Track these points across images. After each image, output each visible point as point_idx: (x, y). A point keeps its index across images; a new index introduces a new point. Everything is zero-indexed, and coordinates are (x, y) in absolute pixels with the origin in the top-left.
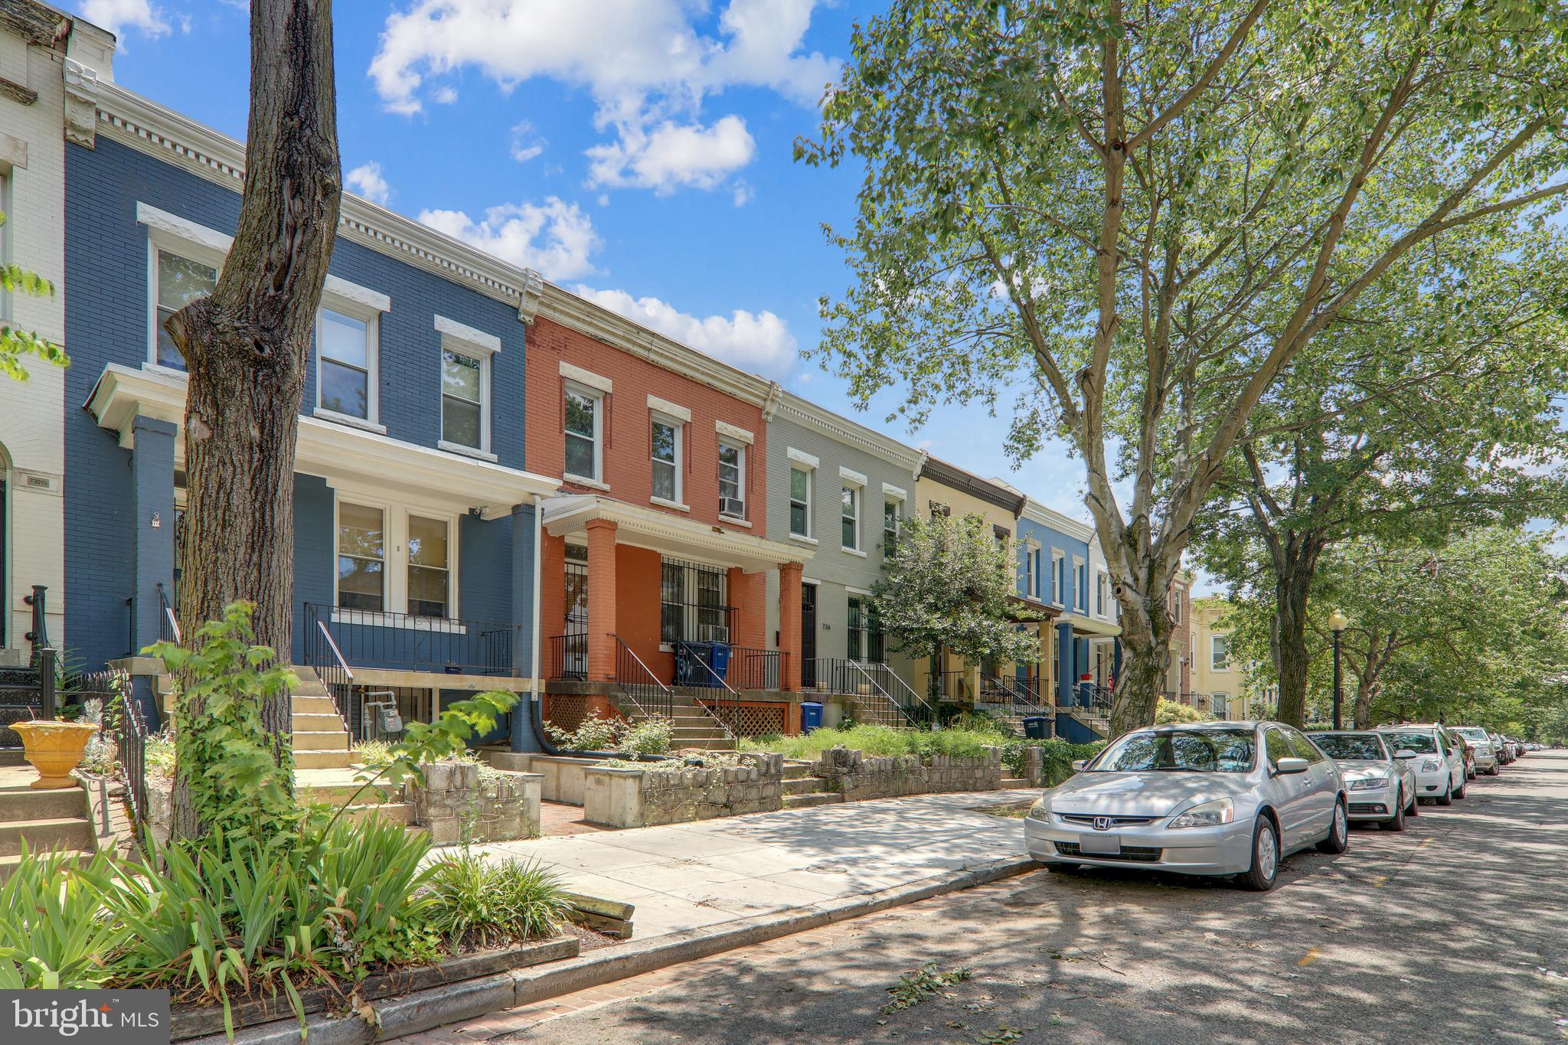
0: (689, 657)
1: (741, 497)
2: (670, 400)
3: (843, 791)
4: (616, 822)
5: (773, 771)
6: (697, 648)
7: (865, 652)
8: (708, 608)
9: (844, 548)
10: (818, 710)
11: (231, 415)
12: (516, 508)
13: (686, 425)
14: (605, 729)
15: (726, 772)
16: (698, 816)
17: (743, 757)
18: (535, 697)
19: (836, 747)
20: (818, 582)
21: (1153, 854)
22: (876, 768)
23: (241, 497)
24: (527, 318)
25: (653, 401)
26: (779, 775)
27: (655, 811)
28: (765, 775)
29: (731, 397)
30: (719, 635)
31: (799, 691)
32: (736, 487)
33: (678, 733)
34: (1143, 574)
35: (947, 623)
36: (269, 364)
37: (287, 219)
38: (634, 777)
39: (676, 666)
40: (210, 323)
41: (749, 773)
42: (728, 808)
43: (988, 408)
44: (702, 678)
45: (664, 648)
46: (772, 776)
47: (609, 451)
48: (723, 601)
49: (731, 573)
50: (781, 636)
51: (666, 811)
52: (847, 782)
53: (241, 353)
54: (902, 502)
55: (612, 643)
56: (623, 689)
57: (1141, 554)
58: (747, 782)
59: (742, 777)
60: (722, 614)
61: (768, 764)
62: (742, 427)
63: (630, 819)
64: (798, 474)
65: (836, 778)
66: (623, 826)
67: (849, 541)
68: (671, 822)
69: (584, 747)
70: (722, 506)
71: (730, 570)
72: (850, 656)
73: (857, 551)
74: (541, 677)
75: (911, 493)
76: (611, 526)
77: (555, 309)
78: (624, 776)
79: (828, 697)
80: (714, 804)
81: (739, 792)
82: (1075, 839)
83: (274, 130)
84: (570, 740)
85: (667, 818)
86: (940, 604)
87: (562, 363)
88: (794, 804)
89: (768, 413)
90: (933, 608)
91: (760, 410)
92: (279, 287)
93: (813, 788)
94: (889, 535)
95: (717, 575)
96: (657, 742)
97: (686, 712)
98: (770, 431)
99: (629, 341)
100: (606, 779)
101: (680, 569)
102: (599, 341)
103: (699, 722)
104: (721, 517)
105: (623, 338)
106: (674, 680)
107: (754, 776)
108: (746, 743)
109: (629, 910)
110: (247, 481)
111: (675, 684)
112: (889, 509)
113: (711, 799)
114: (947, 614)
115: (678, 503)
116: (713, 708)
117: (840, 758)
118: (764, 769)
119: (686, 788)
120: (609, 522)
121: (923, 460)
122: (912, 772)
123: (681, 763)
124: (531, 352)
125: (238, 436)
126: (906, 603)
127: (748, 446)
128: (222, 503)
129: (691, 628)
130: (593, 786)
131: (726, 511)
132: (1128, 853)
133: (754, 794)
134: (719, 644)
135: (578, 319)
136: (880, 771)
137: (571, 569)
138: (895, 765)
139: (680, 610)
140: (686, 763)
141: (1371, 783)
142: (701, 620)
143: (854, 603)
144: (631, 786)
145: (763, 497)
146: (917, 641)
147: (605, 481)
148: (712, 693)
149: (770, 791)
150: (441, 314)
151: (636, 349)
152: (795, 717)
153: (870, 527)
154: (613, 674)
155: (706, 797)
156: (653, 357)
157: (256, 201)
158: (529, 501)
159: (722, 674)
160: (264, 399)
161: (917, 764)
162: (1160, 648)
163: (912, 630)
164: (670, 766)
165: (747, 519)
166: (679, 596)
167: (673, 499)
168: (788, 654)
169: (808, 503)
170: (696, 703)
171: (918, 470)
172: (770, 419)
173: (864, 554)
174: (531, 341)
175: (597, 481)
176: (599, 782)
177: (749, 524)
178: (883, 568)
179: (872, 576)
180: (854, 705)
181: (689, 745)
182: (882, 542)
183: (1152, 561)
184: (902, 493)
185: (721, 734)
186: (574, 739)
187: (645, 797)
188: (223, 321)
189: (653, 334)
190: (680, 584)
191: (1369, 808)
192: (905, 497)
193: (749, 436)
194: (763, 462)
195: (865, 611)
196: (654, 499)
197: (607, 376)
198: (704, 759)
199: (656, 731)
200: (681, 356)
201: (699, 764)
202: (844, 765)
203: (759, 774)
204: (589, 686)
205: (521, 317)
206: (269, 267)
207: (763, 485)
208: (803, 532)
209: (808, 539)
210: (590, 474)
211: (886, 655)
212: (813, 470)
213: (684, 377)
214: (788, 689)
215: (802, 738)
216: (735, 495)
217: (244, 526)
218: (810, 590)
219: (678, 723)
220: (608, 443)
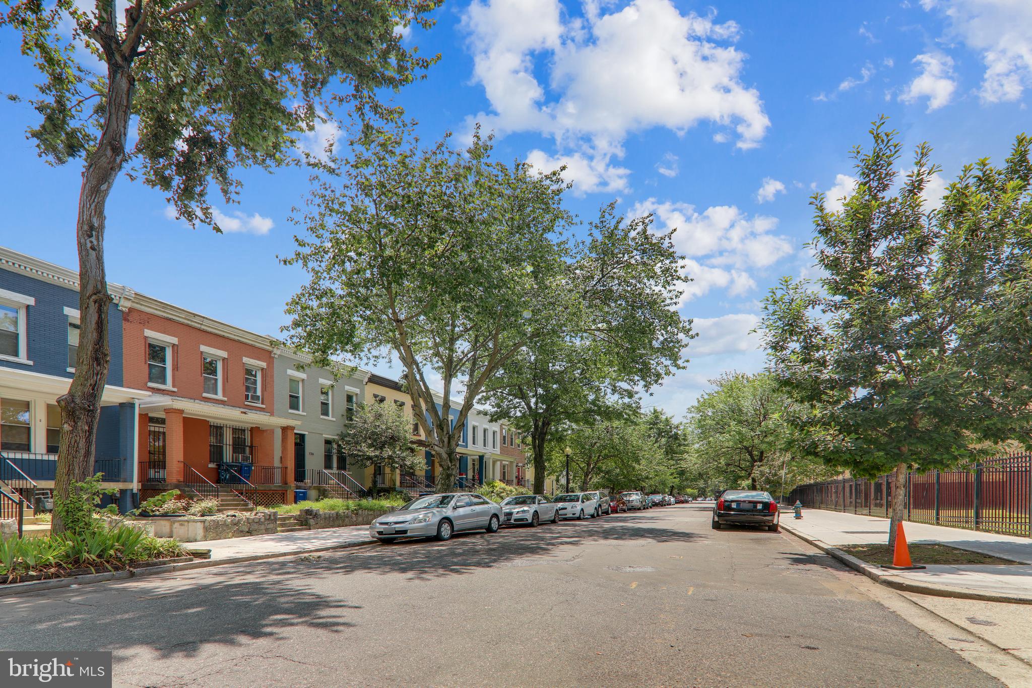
0: (227, 470)
1: (259, 393)
2: (214, 348)
3: (310, 525)
4: (191, 539)
5: (272, 518)
6: (232, 466)
7: (335, 465)
8: (238, 446)
9: (322, 417)
10: (304, 493)
11: (79, 424)
12: (121, 405)
13: (224, 359)
14: (179, 504)
15: (248, 519)
16: (233, 536)
17: (257, 513)
18: (135, 491)
19: (307, 508)
20: (306, 433)
21: (405, 532)
22: (327, 516)
23: (82, 444)
24: (124, 309)
25: (203, 348)
26: (276, 520)
27: (211, 535)
28: (268, 519)
29: (252, 346)
30: (246, 459)
31: (292, 483)
32: (256, 388)
33: (222, 505)
34: (446, 440)
35: (377, 453)
36: (92, 411)
37: (95, 371)
38: (201, 522)
39: (219, 474)
40: (73, 401)
41: (260, 519)
42: (250, 533)
43: (389, 365)
44: (234, 480)
45: (211, 465)
46: (272, 520)
47: (176, 372)
48: (248, 442)
49: (252, 430)
50: (283, 460)
51: (217, 535)
52: (312, 522)
53: (84, 409)
54: (357, 394)
55: (182, 465)
56: (188, 486)
57: (445, 432)
58: (259, 522)
59: (257, 520)
60: (247, 449)
61: (270, 516)
62: (259, 359)
63: (199, 538)
64: (293, 381)
65: (306, 521)
66: (196, 541)
67: (326, 413)
68: (220, 539)
69: (166, 513)
70: (247, 397)
71: (252, 428)
72: (326, 468)
73: (330, 418)
74: (139, 482)
75: (362, 391)
76: (181, 411)
77: (141, 305)
78: (194, 521)
79: (310, 487)
80: (242, 531)
81: (256, 526)
82: (382, 530)
83: (91, 348)
84: (158, 510)
85: (218, 537)
86: (375, 443)
87: (146, 330)
88: (283, 531)
89: (275, 354)
90: (370, 446)
91: (271, 352)
92: (93, 389)
93: (295, 524)
94: (349, 410)
95: (244, 430)
96: (210, 509)
97: (224, 496)
98: (276, 363)
99: (188, 320)
100: (186, 523)
101: (221, 428)
102: (170, 320)
103: (234, 500)
104: (246, 403)
105: (185, 319)
106: (218, 481)
107: (262, 520)
108: (260, 509)
109: (210, 551)
110: (84, 440)
111: (219, 483)
112: (349, 398)
113: (241, 529)
114: (376, 449)
115: (220, 396)
116: (242, 494)
117: (308, 512)
118: (268, 517)
119: (228, 525)
120: (179, 410)
121: (369, 375)
122: (347, 517)
123: (225, 516)
124: (125, 325)
125: (82, 429)
126: (357, 443)
127: (263, 369)
128: (76, 446)
129: (228, 455)
130: (179, 527)
131: (249, 400)
132: (398, 532)
133: (263, 527)
134: (245, 463)
135: (156, 309)
136: (330, 517)
137: (152, 429)
138: (337, 514)
139: (221, 447)
140: (227, 516)
141: (524, 511)
142: (234, 452)
143: (328, 442)
144: (200, 526)
145: (272, 393)
146: (362, 460)
147: (174, 386)
148: (239, 487)
149: (271, 526)
150: (68, 306)
151: (193, 324)
152: (290, 496)
153: (337, 405)
154: (182, 479)
155: (238, 529)
156: (203, 327)
157: (84, 367)
158: (131, 401)
159: (248, 478)
160: (90, 419)
161: (350, 514)
162: (453, 467)
163: (360, 456)
164: (219, 517)
165: (262, 403)
166: (221, 441)
167: (216, 394)
168: (286, 468)
169: (300, 395)
170: (231, 491)
171: (366, 380)
172: (276, 356)
173: (334, 419)
174: (126, 320)
175: (169, 386)
176: (181, 525)
177: (264, 406)
178: (345, 426)
179: (340, 429)
180: (325, 490)
181: (229, 509)
182: (345, 413)
183: (450, 435)
184: (357, 391)
185: (247, 505)
186: (160, 509)
187: (206, 529)
188: (78, 401)
189: (204, 317)
190: (221, 435)
191: (522, 520)
192: (359, 392)
193: (264, 365)
194: (272, 376)
195: (335, 446)
196: (205, 395)
197: (174, 336)
198: (237, 514)
199: (210, 504)
200: (221, 327)
201: (235, 516)
202: (311, 515)
203: (265, 519)
204: (167, 485)
205: (120, 308)
206: (91, 385)
207: (272, 387)
208: (297, 409)
209: (300, 412)
210: (164, 382)
211: (347, 466)
212: (303, 380)
213: (223, 337)
214: (286, 484)
215: (294, 505)
216: (255, 391)
217: (82, 452)
218: (302, 437)
219: (222, 501)
220: (175, 368)
